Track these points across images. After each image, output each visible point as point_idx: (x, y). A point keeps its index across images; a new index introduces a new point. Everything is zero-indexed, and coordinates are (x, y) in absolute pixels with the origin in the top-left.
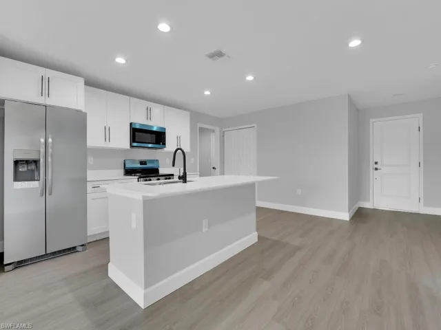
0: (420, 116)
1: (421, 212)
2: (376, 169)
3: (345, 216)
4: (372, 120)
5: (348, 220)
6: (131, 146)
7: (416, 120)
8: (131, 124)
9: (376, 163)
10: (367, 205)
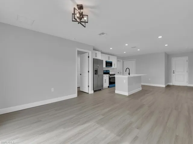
0: (187, 57)
1: (188, 86)
2: (174, 73)
3: (164, 86)
4: (172, 58)
5: (165, 87)
6: (106, 67)
7: (186, 58)
8: (106, 61)
9: (174, 71)
10: (171, 84)
